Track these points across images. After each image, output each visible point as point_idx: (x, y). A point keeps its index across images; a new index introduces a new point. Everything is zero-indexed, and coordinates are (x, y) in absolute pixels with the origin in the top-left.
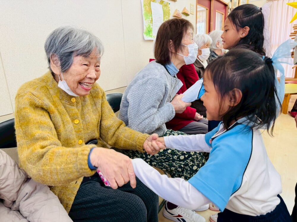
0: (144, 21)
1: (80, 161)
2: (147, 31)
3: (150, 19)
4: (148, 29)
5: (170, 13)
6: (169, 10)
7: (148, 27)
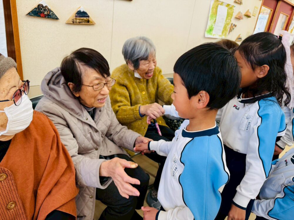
0: (209, 22)
1: (136, 114)
2: (209, 30)
3: (214, 20)
4: (210, 28)
5: (233, 15)
6: (233, 12)
7: (210, 26)
